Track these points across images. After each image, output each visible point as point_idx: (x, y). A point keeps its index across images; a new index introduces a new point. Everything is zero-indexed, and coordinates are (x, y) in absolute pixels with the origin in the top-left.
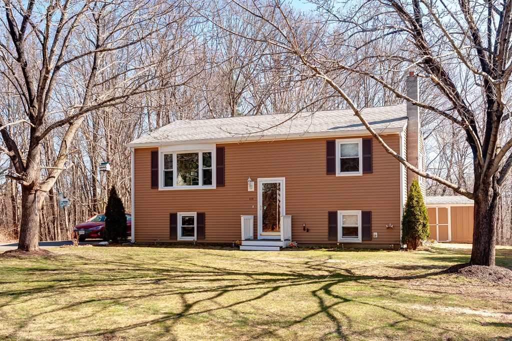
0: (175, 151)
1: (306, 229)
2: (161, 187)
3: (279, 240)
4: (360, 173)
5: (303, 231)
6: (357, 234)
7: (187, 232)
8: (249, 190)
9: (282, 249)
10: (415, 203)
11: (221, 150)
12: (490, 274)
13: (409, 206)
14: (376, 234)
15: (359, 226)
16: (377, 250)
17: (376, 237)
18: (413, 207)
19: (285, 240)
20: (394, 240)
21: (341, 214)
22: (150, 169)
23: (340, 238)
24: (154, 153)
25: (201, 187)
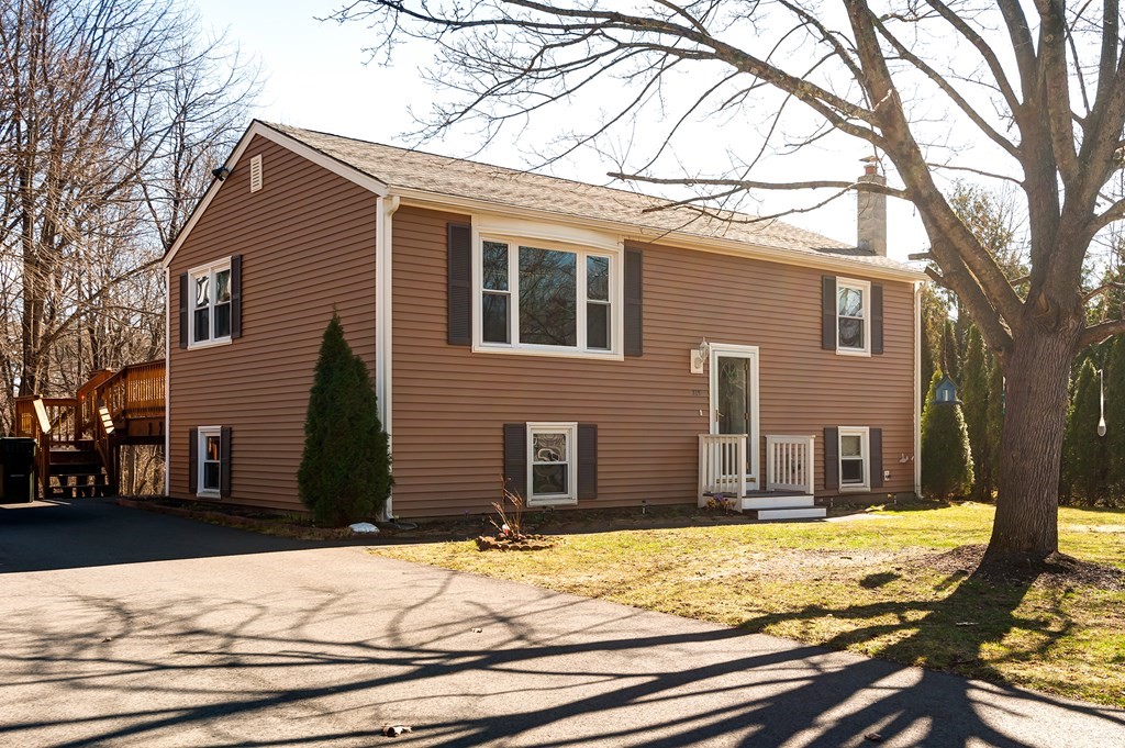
2: (479, 345)
4: (866, 352)
6: (862, 476)
8: (693, 370)
11: (635, 254)
14: (887, 473)
15: (866, 458)
17: (888, 480)
20: (907, 483)
21: (841, 433)
22: (444, 280)
23: (842, 484)
24: (458, 230)
25: (580, 349)
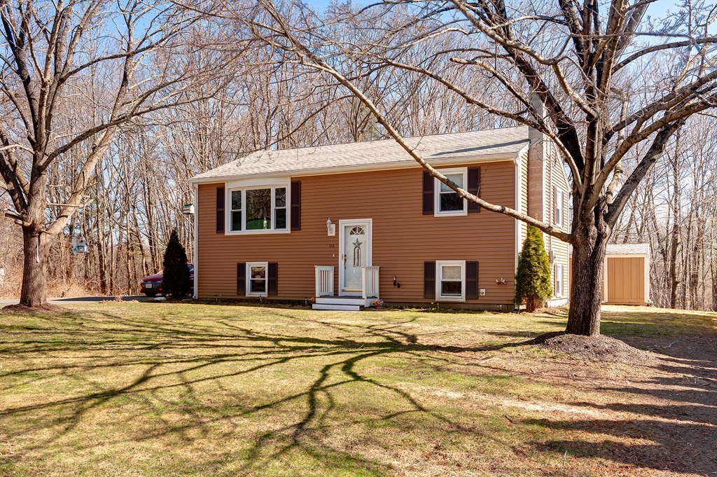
0: (244, 187)
1: (397, 283)
2: (228, 231)
3: (360, 297)
4: (464, 212)
5: (393, 286)
6: (460, 291)
7: (257, 286)
8: (329, 234)
9: (362, 308)
10: (533, 252)
11: (296, 184)
12: (587, 347)
13: (526, 254)
14: (483, 291)
15: (463, 279)
16: (480, 311)
17: (484, 295)
18: (529, 256)
19: (368, 298)
20: (505, 299)
21: (440, 265)
22: (215, 209)
23: (439, 295)
24: (220, 190)
25: (273, 230)
